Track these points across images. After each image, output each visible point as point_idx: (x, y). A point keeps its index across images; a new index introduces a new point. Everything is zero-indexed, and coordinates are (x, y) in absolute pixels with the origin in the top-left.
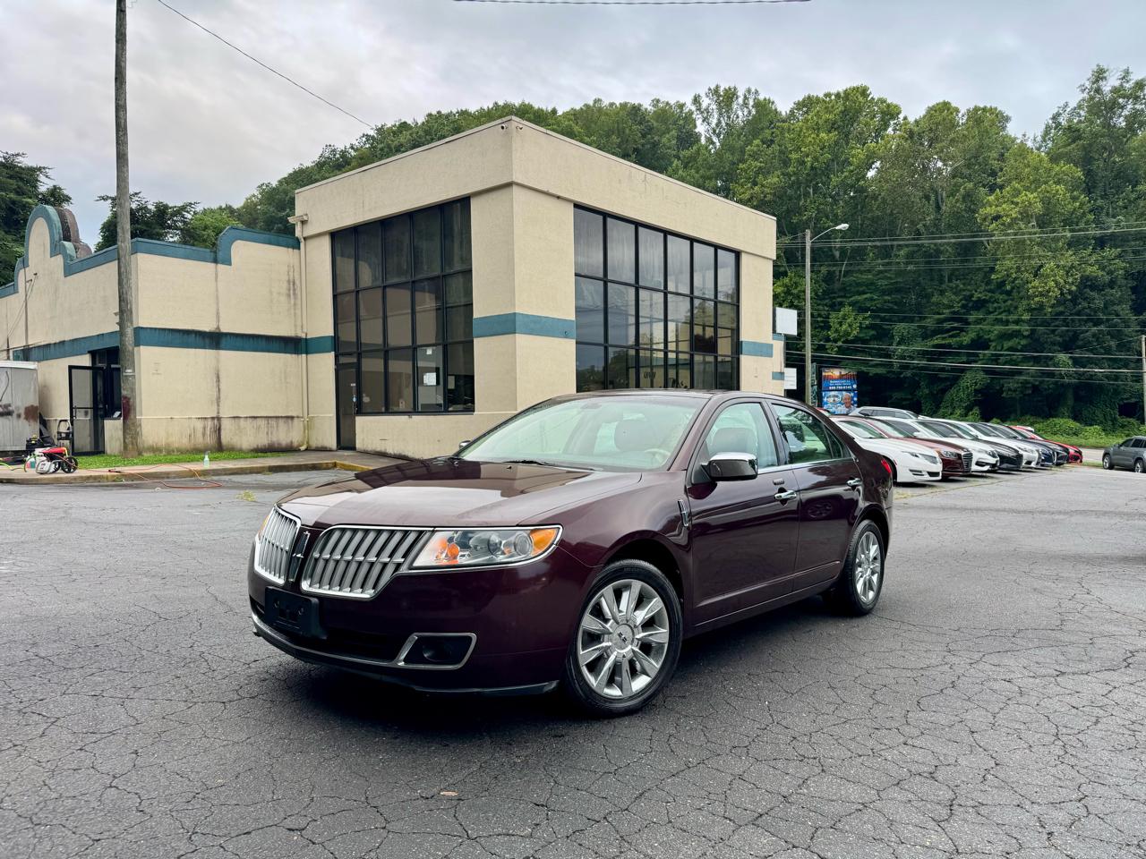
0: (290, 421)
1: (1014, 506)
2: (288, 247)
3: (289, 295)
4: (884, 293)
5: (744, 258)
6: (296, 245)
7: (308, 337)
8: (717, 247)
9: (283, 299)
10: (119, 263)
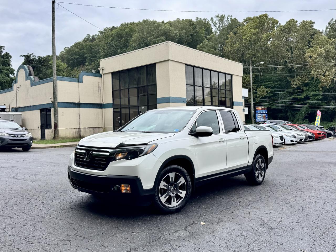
0: (99, 129)
1: (316, 150)
2: (98, 77)
3: (99, 91)
4: (275, 81)
5: (233, 76)
6: (100, 76)
7: (104, 103)
8: (225, 74)
9: (97, 92)
10: (53, 83)
